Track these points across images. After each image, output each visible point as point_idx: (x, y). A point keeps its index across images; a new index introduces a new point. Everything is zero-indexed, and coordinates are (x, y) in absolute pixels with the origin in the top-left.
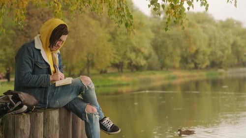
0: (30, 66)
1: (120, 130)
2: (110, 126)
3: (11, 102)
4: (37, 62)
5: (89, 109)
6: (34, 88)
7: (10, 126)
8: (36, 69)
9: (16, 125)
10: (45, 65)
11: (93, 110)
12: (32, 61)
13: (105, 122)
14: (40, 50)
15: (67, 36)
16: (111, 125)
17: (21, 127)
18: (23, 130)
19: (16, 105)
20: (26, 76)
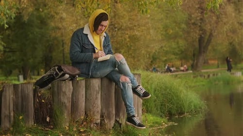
0: (79, 47)
1: (150, 96)
2: (142, 93)
3: (57, 72)
4: (84, 44)
5: (123, 78)
6: (82, 63)
7: (56, 89)
8: (84, 49)
9: (59, 88)
10: (90, 46)
11: (126, 80)
12: (80, 44)
13: (139, 89)
14: (87, 35)
15: (107, 21)
16: (143, 91)
17: (64, 90)
18: (65, 92)
19: (60, 74)
20: (75, 54)
